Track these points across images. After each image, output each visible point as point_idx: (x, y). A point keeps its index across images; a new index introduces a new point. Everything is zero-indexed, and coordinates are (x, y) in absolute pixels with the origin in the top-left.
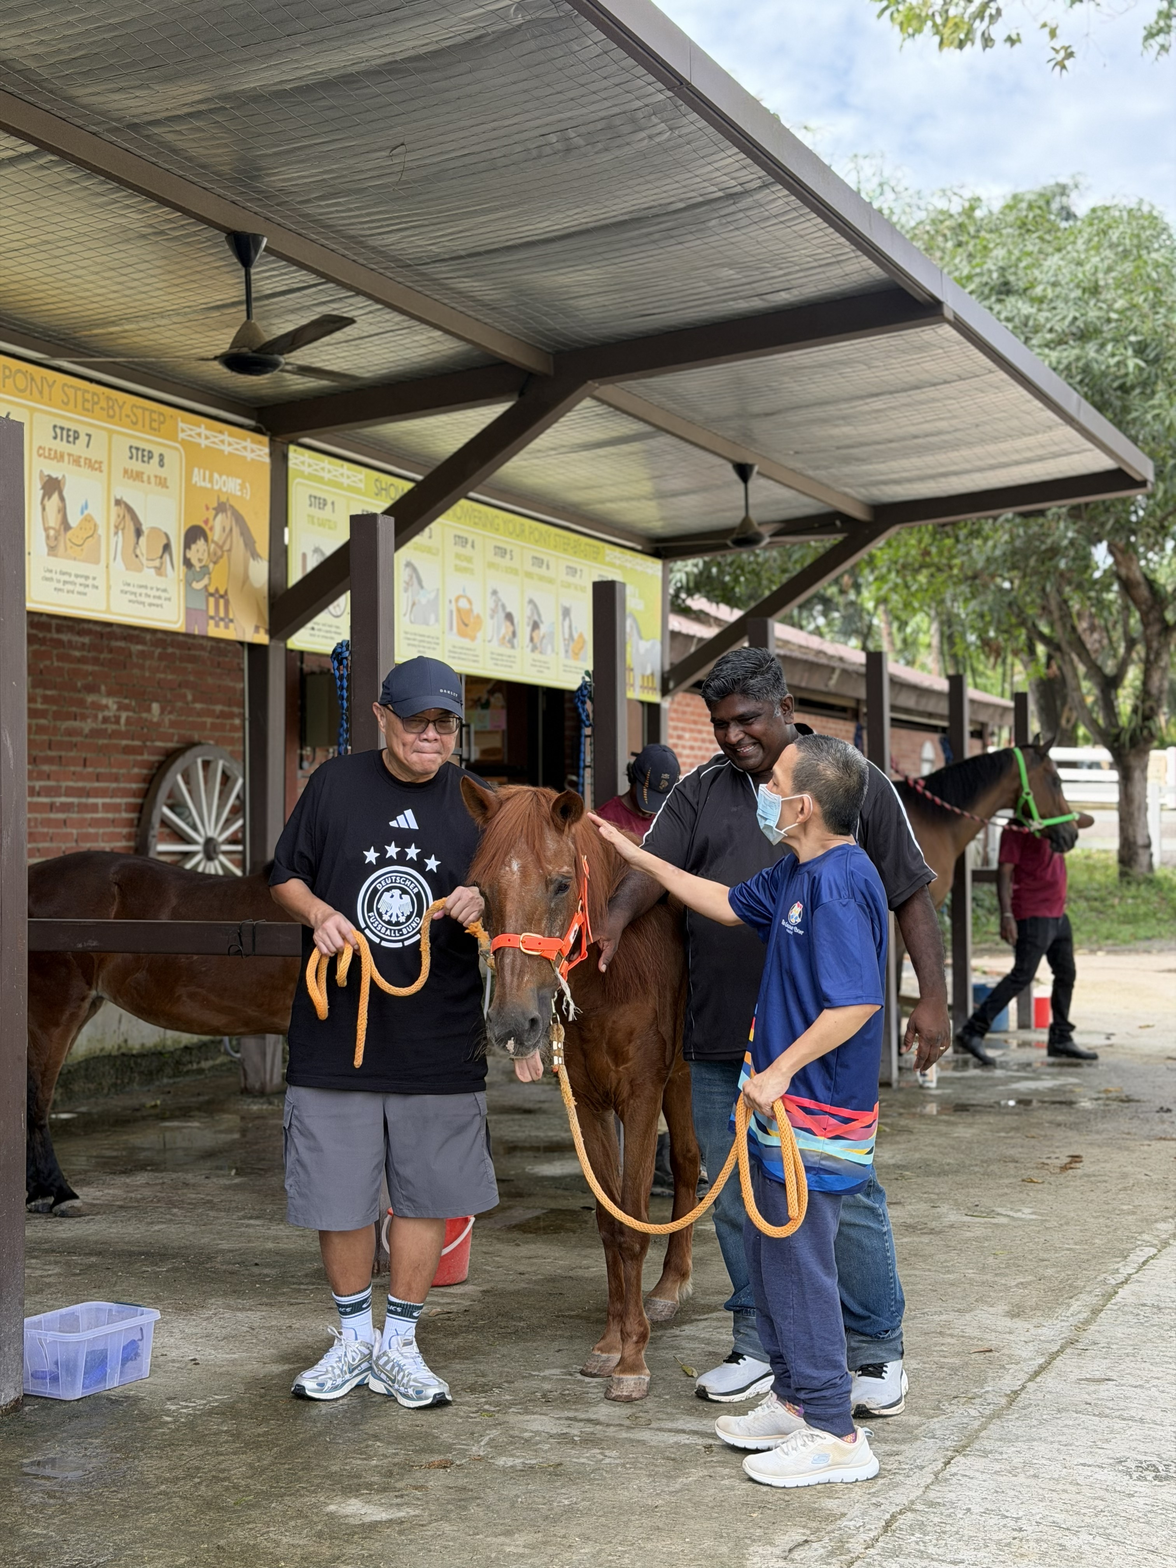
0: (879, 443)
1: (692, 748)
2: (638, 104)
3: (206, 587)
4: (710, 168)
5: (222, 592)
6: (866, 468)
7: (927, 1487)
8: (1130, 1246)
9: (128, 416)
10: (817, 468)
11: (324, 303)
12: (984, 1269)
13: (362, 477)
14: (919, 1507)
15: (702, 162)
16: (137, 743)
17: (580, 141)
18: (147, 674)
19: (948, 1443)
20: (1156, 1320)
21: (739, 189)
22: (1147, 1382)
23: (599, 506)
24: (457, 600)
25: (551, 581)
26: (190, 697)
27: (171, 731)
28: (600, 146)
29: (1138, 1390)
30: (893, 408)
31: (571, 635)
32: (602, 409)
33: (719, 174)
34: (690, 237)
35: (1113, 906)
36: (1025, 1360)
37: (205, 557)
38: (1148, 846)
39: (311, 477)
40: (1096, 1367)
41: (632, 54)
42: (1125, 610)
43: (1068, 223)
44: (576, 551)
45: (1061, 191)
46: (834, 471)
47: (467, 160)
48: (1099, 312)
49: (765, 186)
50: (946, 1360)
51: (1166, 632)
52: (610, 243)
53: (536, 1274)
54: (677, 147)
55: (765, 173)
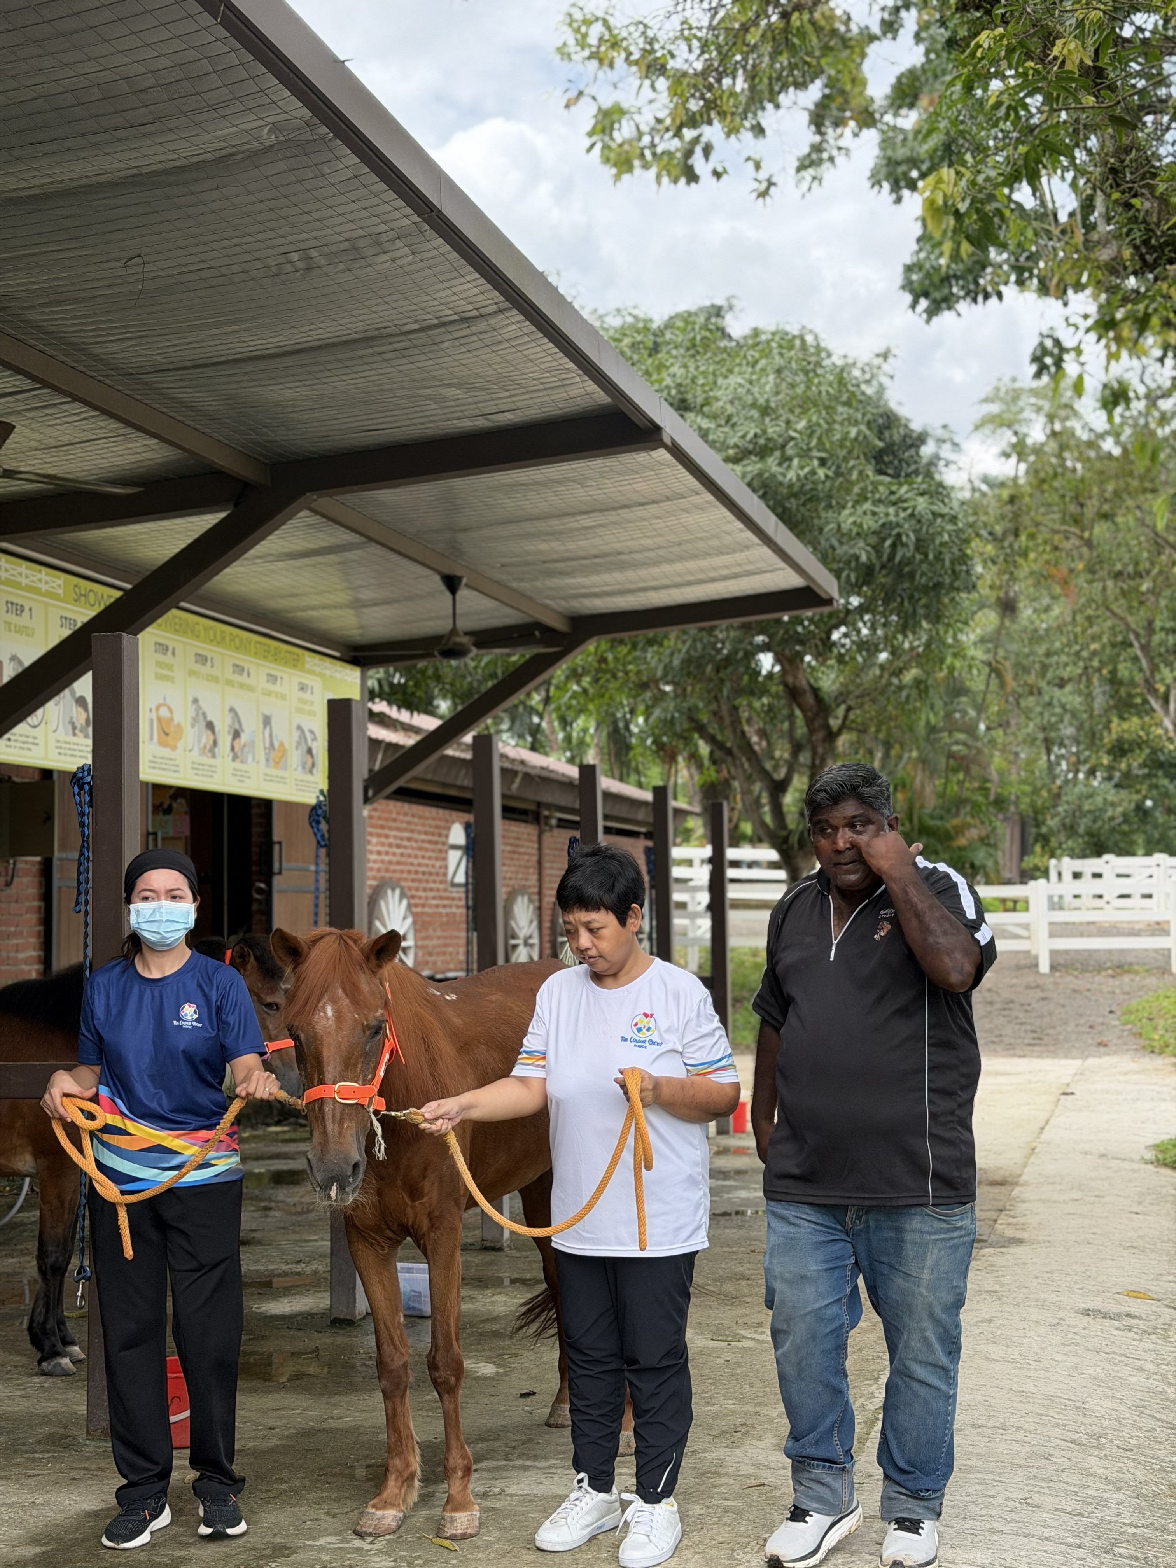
0: (584, 558)
1: (379, 853)
2: (384, 228)
4: (448, 292)
6: (570, 581)
10: (522, 580)
11: (37, 408)
13: (60, 582)
15: (441, 286)
17: (323, 262)
21: (475, 313)
24: (158, 708)
25: (251, 689)
28: (341, 266)
30: (602, 526)
31: (272, 744)
32: (318, 519)
33: (457, 298)
34: (423, 357)
39: (7, 582)
41: (384, 179)
42: (791, 717)
43: (723, 344)
44: (277, 658)
45: (717, 311)
46: (538, 584)
47: (204, 274)
48: (777, 429)
49: (501, 311)
50: (729, 1503)
51: (831, 736)
52: (341, 360)
53: (287, 1428)
54: (418, 271)
55: (502, 298)
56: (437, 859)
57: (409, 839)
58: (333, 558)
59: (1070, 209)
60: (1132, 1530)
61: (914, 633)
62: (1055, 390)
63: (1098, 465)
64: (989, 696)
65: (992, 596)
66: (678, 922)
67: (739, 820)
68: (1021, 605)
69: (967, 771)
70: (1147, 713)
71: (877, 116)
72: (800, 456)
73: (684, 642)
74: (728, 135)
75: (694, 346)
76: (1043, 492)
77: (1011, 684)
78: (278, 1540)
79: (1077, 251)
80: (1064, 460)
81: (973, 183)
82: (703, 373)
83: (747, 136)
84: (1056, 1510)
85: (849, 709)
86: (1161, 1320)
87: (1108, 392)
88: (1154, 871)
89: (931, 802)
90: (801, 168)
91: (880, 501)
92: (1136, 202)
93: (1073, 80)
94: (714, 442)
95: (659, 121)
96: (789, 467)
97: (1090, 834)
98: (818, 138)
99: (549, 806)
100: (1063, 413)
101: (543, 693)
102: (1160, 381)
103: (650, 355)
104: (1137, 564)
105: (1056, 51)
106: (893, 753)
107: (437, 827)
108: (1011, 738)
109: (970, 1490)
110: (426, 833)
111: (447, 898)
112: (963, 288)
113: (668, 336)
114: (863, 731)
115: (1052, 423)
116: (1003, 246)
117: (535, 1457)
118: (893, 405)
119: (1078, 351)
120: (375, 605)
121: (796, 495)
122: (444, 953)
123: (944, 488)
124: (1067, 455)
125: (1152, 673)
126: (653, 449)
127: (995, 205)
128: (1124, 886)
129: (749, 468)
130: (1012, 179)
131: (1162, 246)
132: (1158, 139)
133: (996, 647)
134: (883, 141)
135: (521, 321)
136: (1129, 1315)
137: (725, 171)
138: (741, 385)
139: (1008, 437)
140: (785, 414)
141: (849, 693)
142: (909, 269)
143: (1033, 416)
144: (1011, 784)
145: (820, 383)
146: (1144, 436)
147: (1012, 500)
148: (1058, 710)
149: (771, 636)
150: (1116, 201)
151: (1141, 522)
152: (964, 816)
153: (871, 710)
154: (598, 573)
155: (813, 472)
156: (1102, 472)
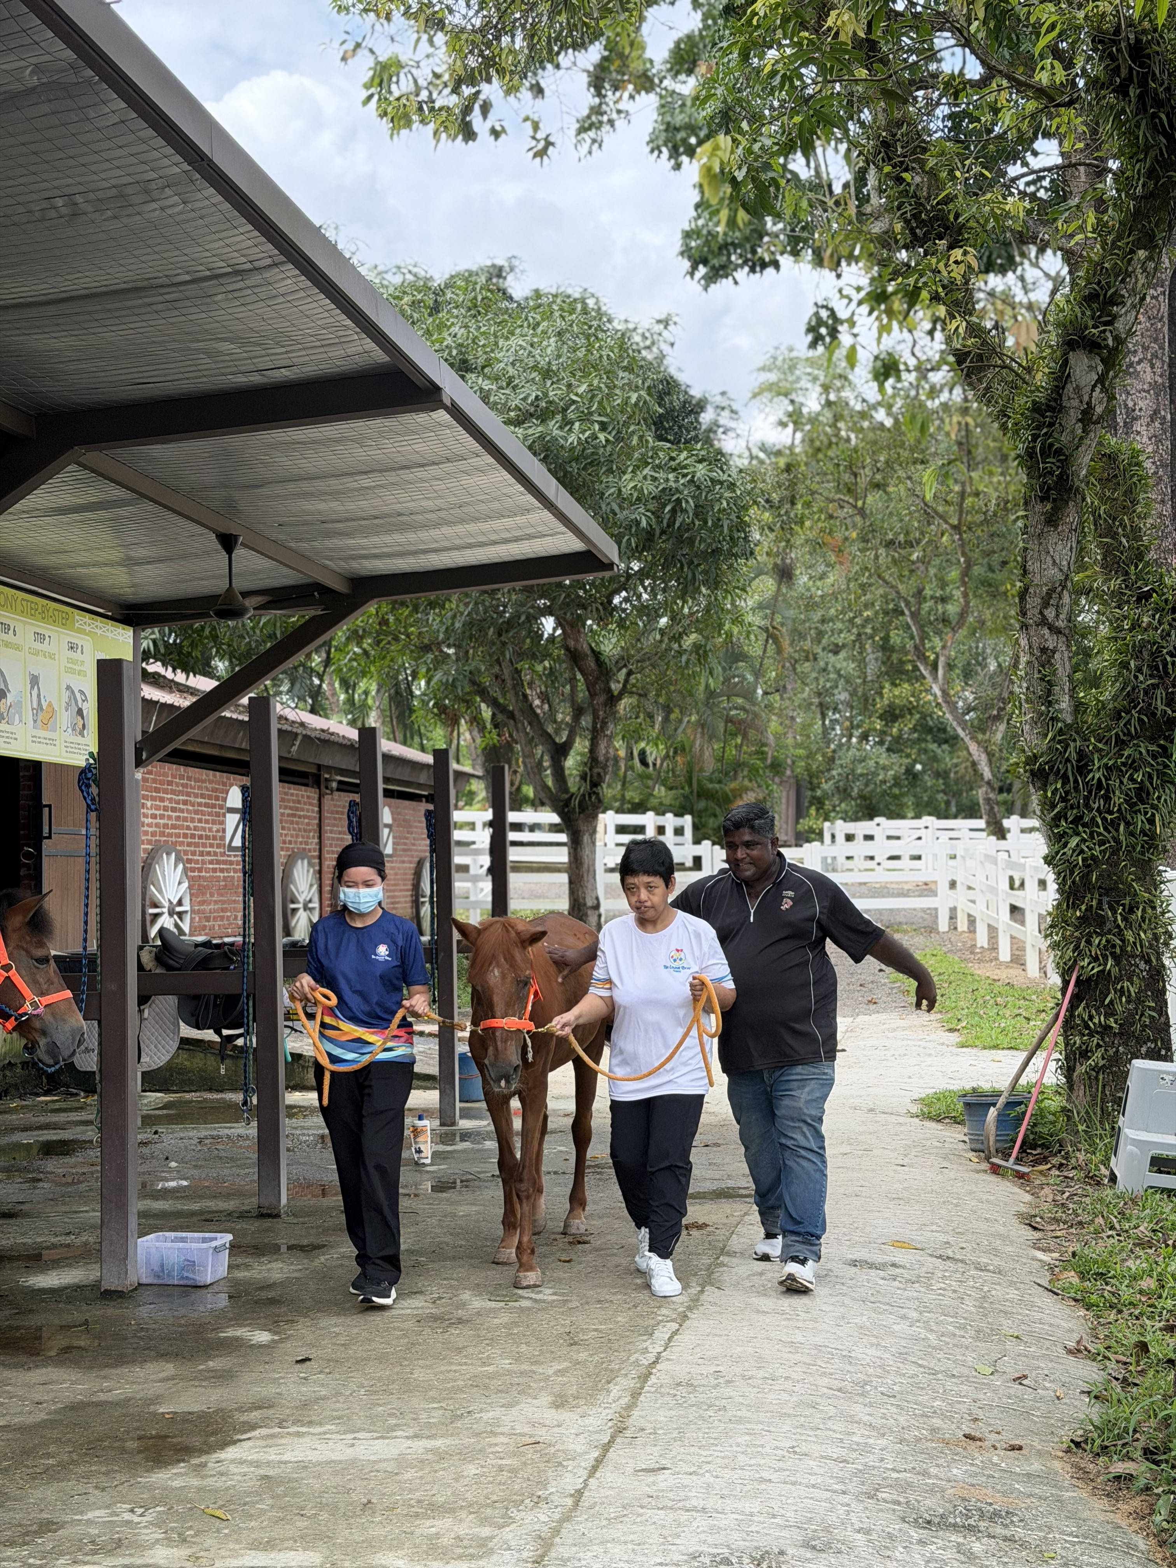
0: (364, 519)
1: (154, 816)
2: (153, 175)
4: (221, 243)
6: (350, 542)
8: (652, 1322)
10: (300, 540)
12: (518, 1359)
15: (213, 237)
17: (89, 208)
19: (525, 1554)
20: (692, 1399)
21: (248, 266)
22: (700, 1467)
23: (70, 571)
25: (17, 648)
28: (109, 213)
29: (694, 1478)
30: (382, 486)
31: (40, 705)
32: (84, 474)
33: (229, 250)
34: (195, 310)
36: (581, 1455)
38: (597, 907)
40: (648, 1456)
41: (153, 126)
42: (573, 680)
43: (505, 304)
44: (44, 617)
45: (498, 272)
46: (316, 544)
48: (559, 392)
49: (276, 265)
50: (504, 1462)
51: (612, 700)
52: (109, 310)
53: (55, 1403)
54: (188, 221)
55: (276, 252)
56: (214, 822)
57: (185, 803)
58: (103, 514)
59: (843, 180)
60: (895, 1475)
61: (694, 599)
62: (830, 360)
63: (871, 435)
64: (766, 661)
65: (769, 562)
66: (459, 885)
67: (521, 783)
68: (798, 572)
69: (745, 736)
70: (917, 680)
71: (656, 81)
72: (581, 420)
73: (467, 605)
74: (508, 92)
75: (476, 306)
76: (818, 461)
77: (788, 650)
78: (45, 1515)
79: (850, 223)
80: (839, 430)
81: (749, 151)
82: (484, 333)
83: (525, 94)
84: (822, 1457)
85: (630, 673)
86: (924, 1269)
87: (879, 364)
88: (922, 833)
89: (710, 765)
90: (582, 130)
91: (659, 467)
92: (906, 175)
93: (846, 51)
94: (496, 403)
95: (437, 76)
96: (570, 431)
97: (862, 797)
98: (597, 100)
99: (329, 769)
100: (838, 383)
101: (324, 655)
102: (930, 353)
103: (430, 315)
104: (907, 533)
105: (830, 22)
106: (673, 716)
107: (214, 790)
108: (787, 703)
109: (739, 1440)
110: (203, 796)
111: (225, 862)
112: (741, 256)
113: (449, 295)
114: (643, 695)
115: (828, 394)
116: (778, 216)
117: (310, 1423)
118: (673, 371)
119: (851, 323)
120: (149, 563)
121: (577, 459)
122: (222, 918)
123: (723, 455)
124: (841, 425)
125: (922, 640)
126: (433, 409)
127: (771, 174)
128: (894, 848)
129: (530, 431)
130: (788, 149)
131: (931, 220)
132: (928, 114)
133: (773, 614)
134: (663, 106)
135: (297, 276)
136: (894, 1265)
137: (504, 130)
138: (522, 347)
139: (783, 406)
140: (566, 378)
141: (630, 656)
142: (687, 235)
143: (809, 385)
144: (786, 747)
145: (600, 347)
146: (915, 407)
147: (788, 468)
148: (832, 676)
149: (552, 600)
150: (888, 175)
151: (912, 492)
152: (742, 780)
153: (652, 674)
154: (378, 534)
155: (594, 437)
156: (875, 443)
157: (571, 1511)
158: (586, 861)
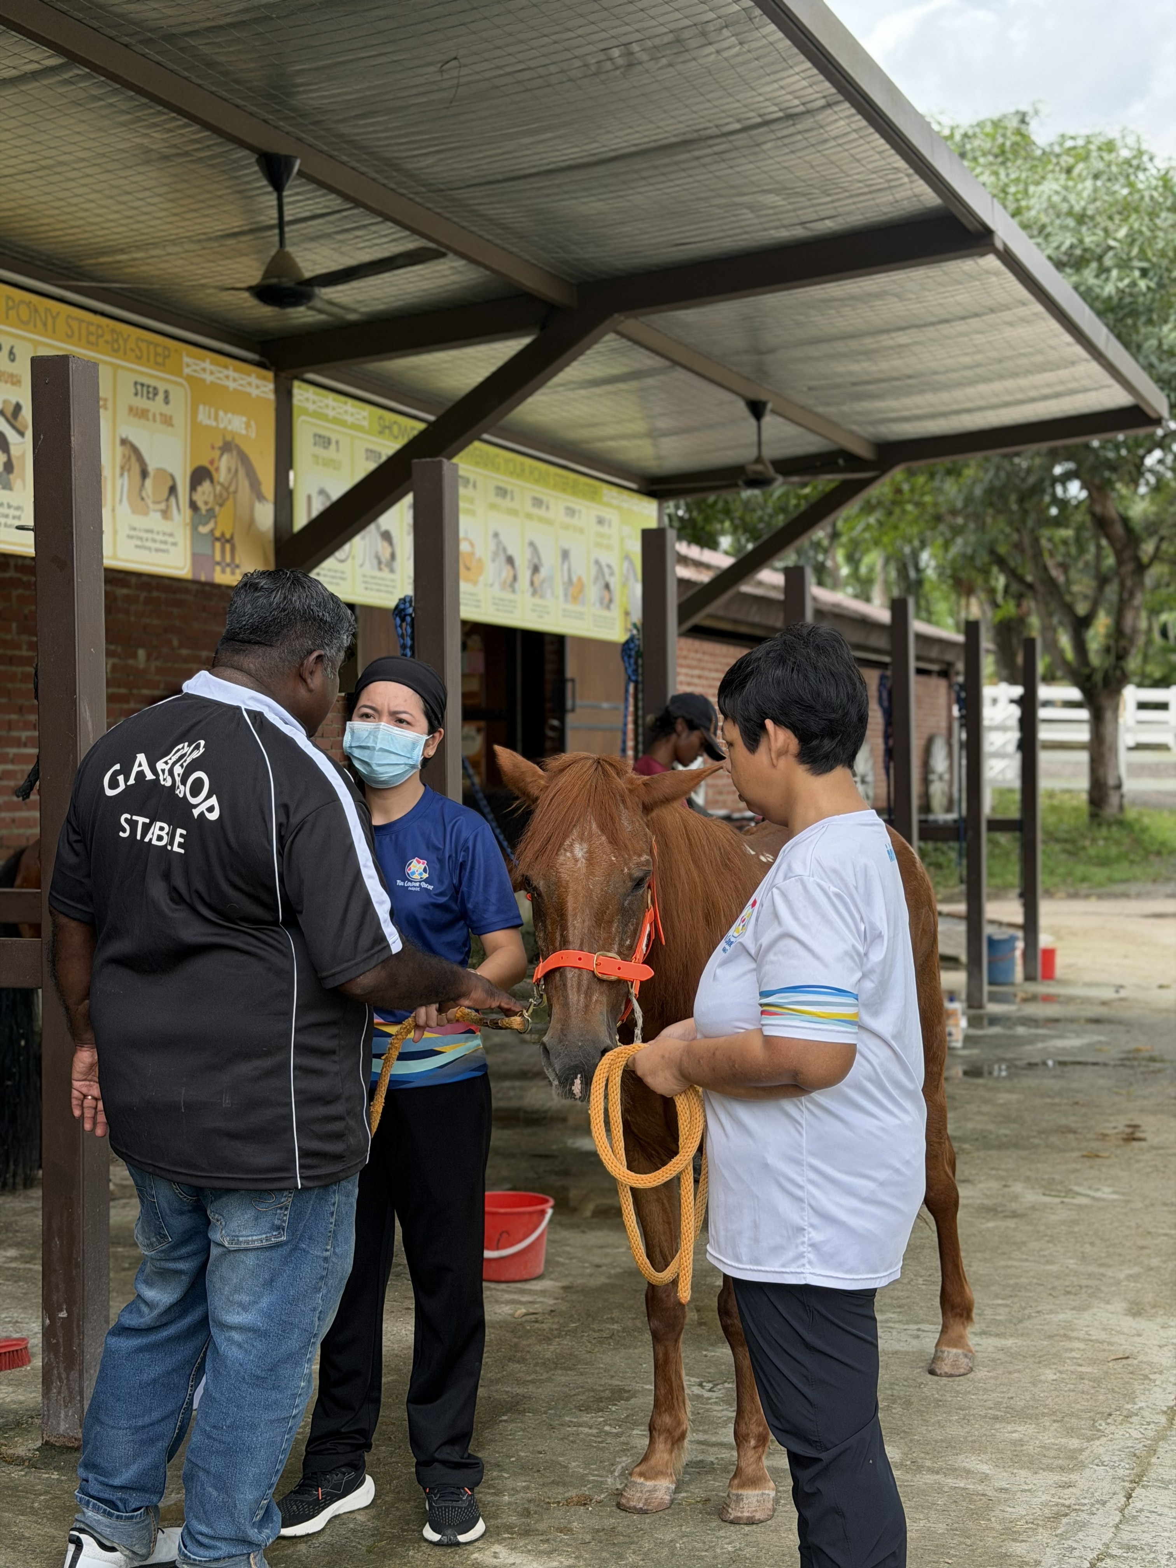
0: (896, 379)
2: (711, 15)
3: (212, 532)
4: (776, 86)
5: (228, 536)
6: (879, 404)
7: (1117, 1527)
9: (132, 350)
10: (828, 404)
12: (1083, 1258)
13: (366, 414)
14: (1115, 1551)
15: (768, 79)
16: (123, 691)
17: (645, 57)
18: (133, 619)
19: (1121, 1472)
21: (802, 109)
23: (599, 445)
25: (549, 522)
26: (175, 643)
27: (157, 678)
28: (664, 61)
30: (919, 343)
31: (570, 579)
32: (621, 343)
33: (783, 92)
34: (743, 161)
35: (1084, 848)
36: (1168, 1369)
37: (211, 499)
38: (1119, 786)
39: (316, 415)
42: (1098, 548)
43: (1031, 150)
44: (575, 491)
45: (1022, 118)
46: (845, 408)
47: (520, 76)
48: (1095, 238)
49: (829, 105)
50: (1083, 1369)
51: (1141, 568)
52: (656, 168)
53: (614, 1267)
54: (744, 63)
55: (834, 90)
57: (700, 677)
58: (634, 384)
72: (1119, 267)
73: (987, 470)
75: (1003, 152)
78: (615, 1382)
82: (1014, 180)
85: (1161, 540)
96: (1107, 279)
113: (976, 141)
120: (674, 434)
121: (1115, 309)
126: (982, 255)
135: (853, 115)
138: (1057, 193)
140: (1102, 221)
141: (1162, 522)
149: (1079, 463)
154: (909, 394)
155: (1134, 284)
157: (1165, 1429)
158: (1108, 739)
